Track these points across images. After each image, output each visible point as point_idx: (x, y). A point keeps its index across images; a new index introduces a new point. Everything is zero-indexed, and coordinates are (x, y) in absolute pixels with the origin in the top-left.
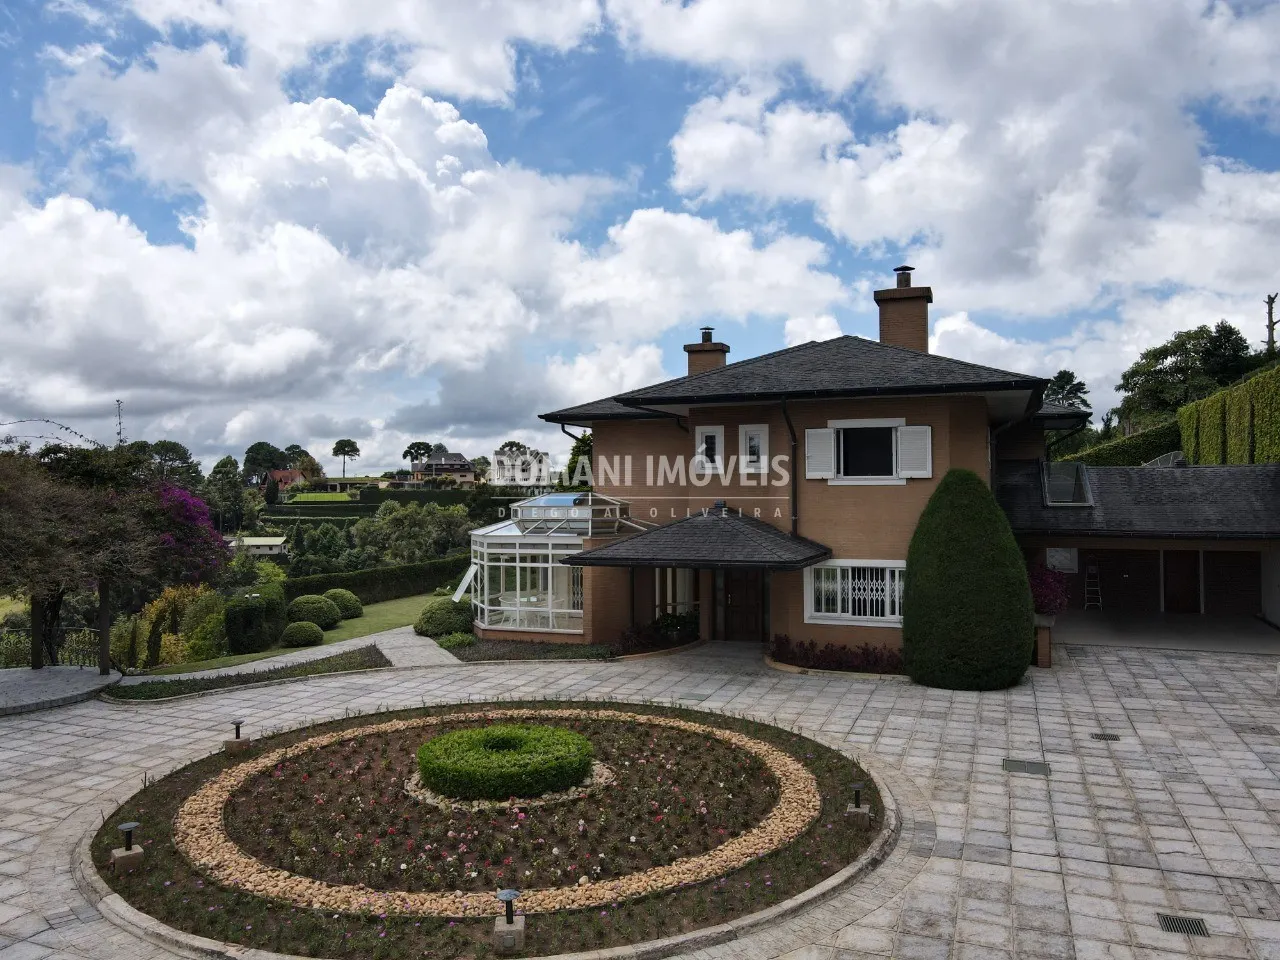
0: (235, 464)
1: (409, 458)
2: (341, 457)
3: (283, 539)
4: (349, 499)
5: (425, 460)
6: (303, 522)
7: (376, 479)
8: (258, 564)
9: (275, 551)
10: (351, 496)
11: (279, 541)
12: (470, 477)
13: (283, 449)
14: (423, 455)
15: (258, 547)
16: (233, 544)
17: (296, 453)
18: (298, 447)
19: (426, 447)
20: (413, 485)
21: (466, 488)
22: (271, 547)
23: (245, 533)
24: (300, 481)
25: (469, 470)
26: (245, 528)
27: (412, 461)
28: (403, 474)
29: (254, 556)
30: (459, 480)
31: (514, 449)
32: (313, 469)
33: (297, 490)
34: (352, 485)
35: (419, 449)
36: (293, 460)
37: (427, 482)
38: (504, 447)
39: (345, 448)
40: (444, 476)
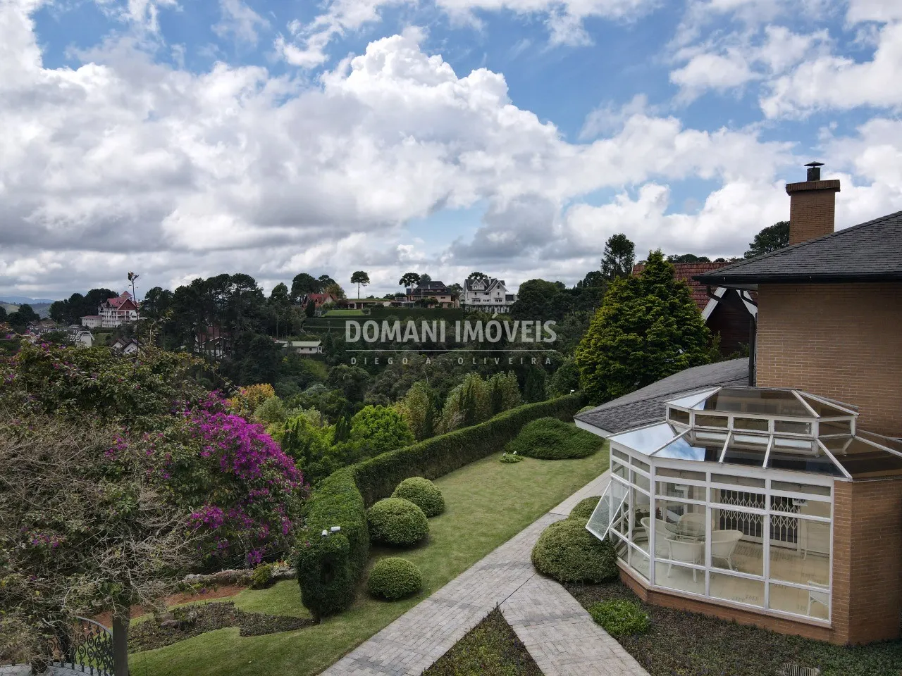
0: (285, 289)
1: (403, 285)
2: (357, 284)
3: (318, 343)
4: (363, 314)
5: (415, 286)
6: (332, 330)
7: (382, 300)
8: (302, 361)
9: (314, 351)
10: (364, 312)
11: (316, 344)
12: (448, 299)
13: (317, 279)
14: (413, 282)
15: (302, 348)
16: (285, 346)
17: (326, 281)
18: (327, 276)
19: (415, 276)
20: (407, 305)
21: (445, 306)
22: (311, 348)
23: (294, 338)
24: (329, 301)
25: (447, 294)
26: (293, 334)
27: (406, 286)
28: (400, 296)
29: (299, 354)
30: (440, 300)
31: (478, 278)
32: (338, 292)
33: (328, 307)
34: (365, 304)
35: (411, 278)
36: (325, 286)
37: (417, 303)
38: (471, 276)
39: (360, 278)
40: (429, 297)
